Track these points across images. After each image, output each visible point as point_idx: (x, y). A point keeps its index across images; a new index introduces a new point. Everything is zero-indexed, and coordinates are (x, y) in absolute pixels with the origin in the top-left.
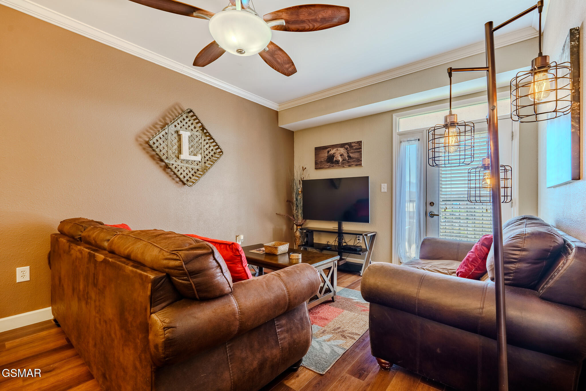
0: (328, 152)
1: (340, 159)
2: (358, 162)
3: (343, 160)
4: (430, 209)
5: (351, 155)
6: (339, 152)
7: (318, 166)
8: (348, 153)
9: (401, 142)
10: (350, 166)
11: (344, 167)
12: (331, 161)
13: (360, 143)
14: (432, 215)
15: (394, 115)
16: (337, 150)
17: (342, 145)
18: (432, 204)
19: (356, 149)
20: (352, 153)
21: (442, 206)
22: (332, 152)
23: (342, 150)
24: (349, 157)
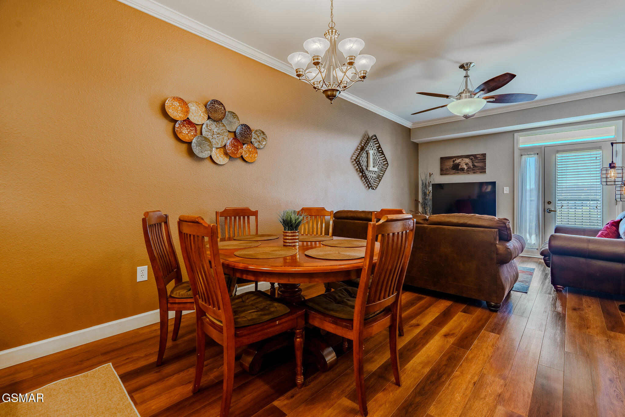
0: (454, 161)
1: (465, 167)
2: (483, 170)
3: (468, 168)
4: (548, 206)
5: (476, 164)
6: (464, 161)
7: (443, 172)
8: (473, 163)
9: (522, 155)
10: (474, 173)
11: (469, 173)
12: (457, 169)
13: (484, 155)
14: (550, 211)
15: (516, 135)
16: (463, 160)
17: (467, 157)
18: (549, 203)
19: (480, 160)
22: (458, 161)
23: (467, 160)
24: (474, 165)
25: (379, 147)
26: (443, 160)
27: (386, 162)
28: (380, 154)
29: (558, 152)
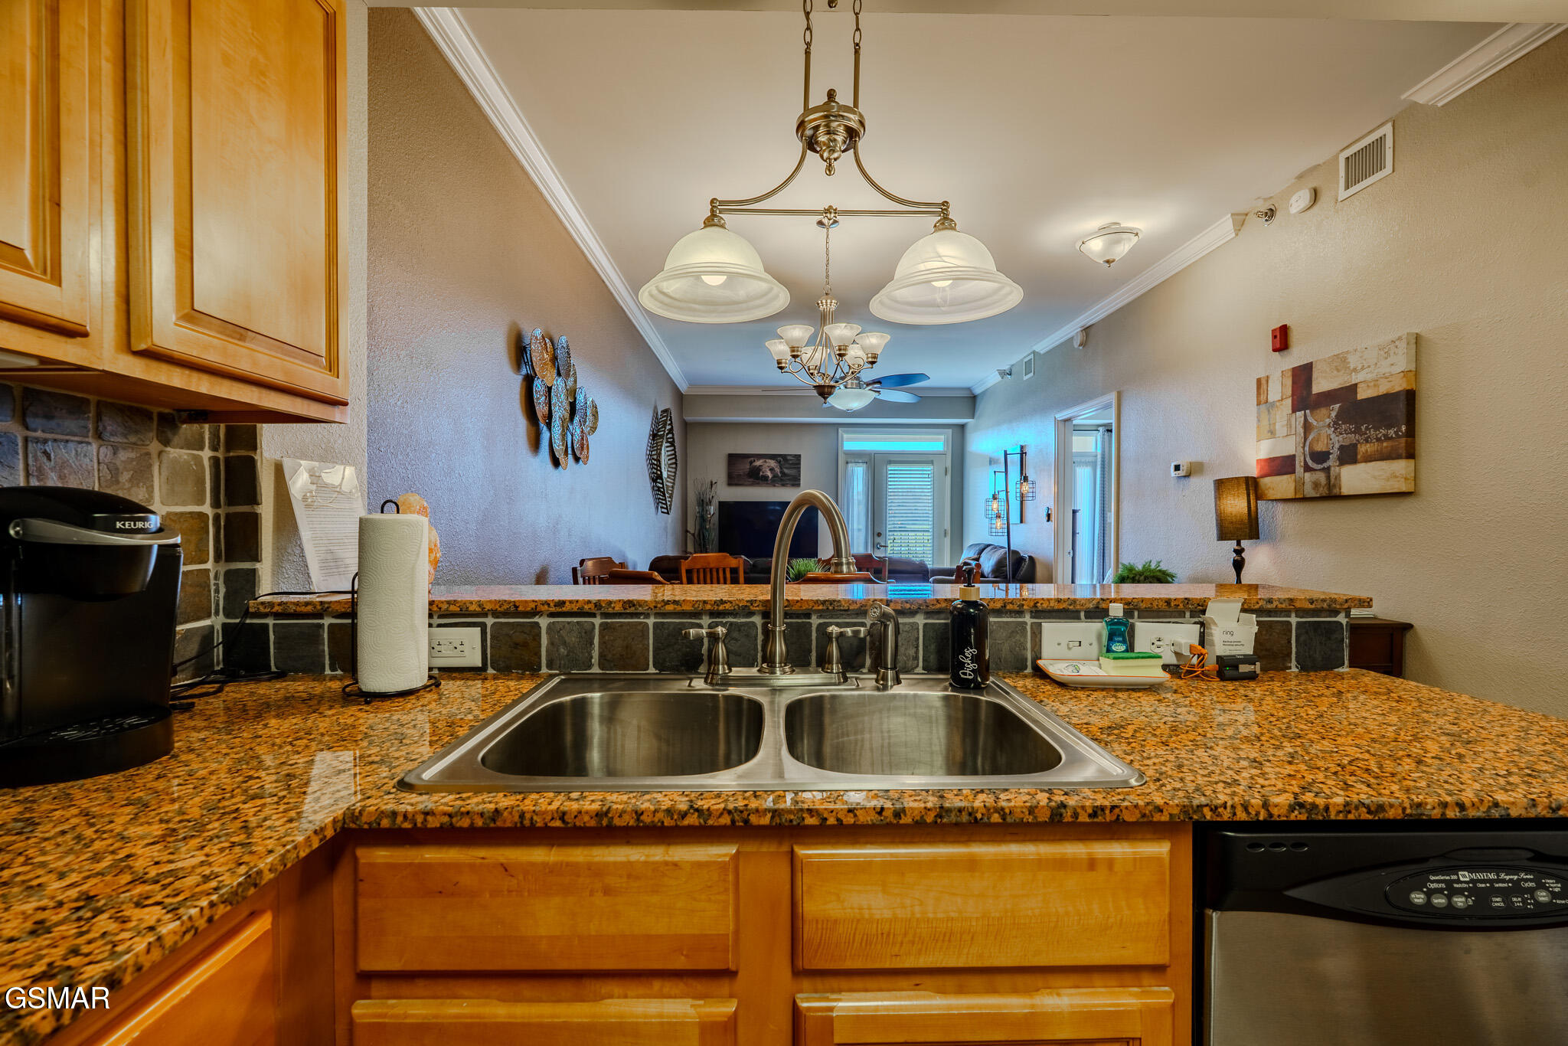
0: (751, 463)
1: (769, 474)
2: (795, 481)
3: (774, 477)
4: (878, 540)
5: (786, 471)
6: (768, 464)
7: (733, 480)
8: (781, 468)
9: (847, 463)
10: (783, 485)
11: (774, 486)
12: (755, 477)
13: (798, 457)
14: (880, 547)
15: (839, 431)
16: (765, 462)
17: (773, 457)
18: (879, 535)
19: (792, 464)
20: (786, 468)
21: (890, 536)
22: (758, 463)
23: (772, 463)
24: (782, 473)
25: (671, 431)
26: (733, 459)
27: (674, 461)
28: (668, 444)
29: (890, 462)
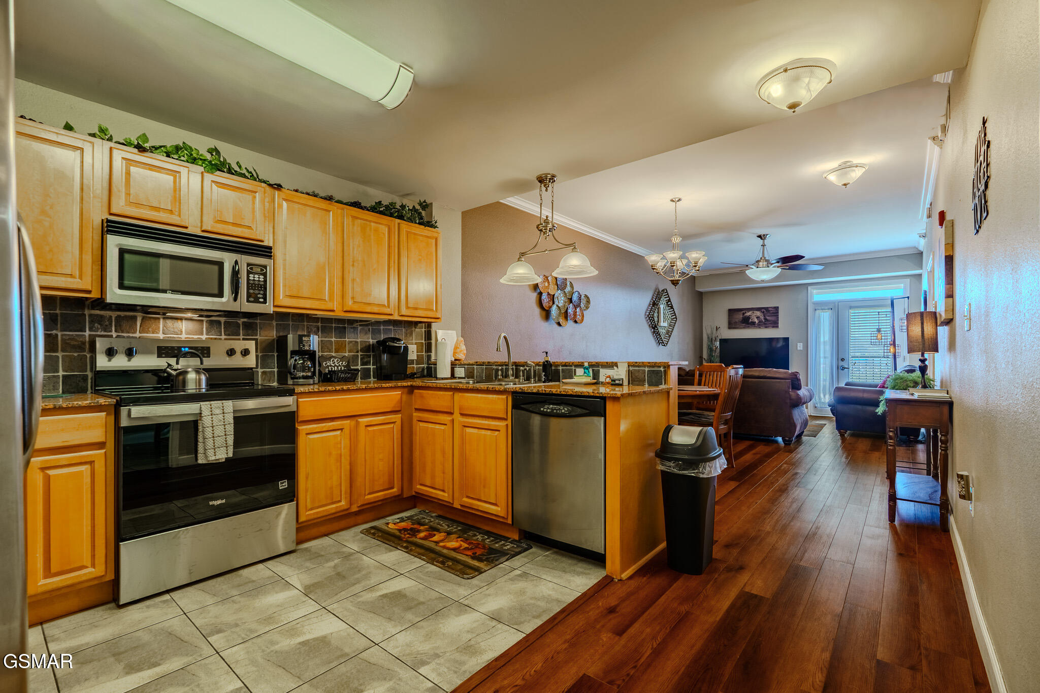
0: (744, 314)
1: (756, 320)
2: (775, 324)
3: (760, 322)
4: (841, 363)
5: (768, 318)
6: (755, 314)
7: (731, 325)
8: (764, 316)
9: (816, 310)
10: (766, 327)
11: (760, 328)
12: (747, 322)
13: (777, 308)
14: (843, 368)
15: (809, 288)
16: (753, 313)
17: (759, 309)
18: (843, 360)
19: (773, 313)
20: (769, 316)
21: (852, 361)
22: (748, 314)
23: (758, 313)
24: (765, 319)
25: (669, 300)
26: (731, 312)
27: (675, 317)
28: (669, 308)
29: (851, 307)
